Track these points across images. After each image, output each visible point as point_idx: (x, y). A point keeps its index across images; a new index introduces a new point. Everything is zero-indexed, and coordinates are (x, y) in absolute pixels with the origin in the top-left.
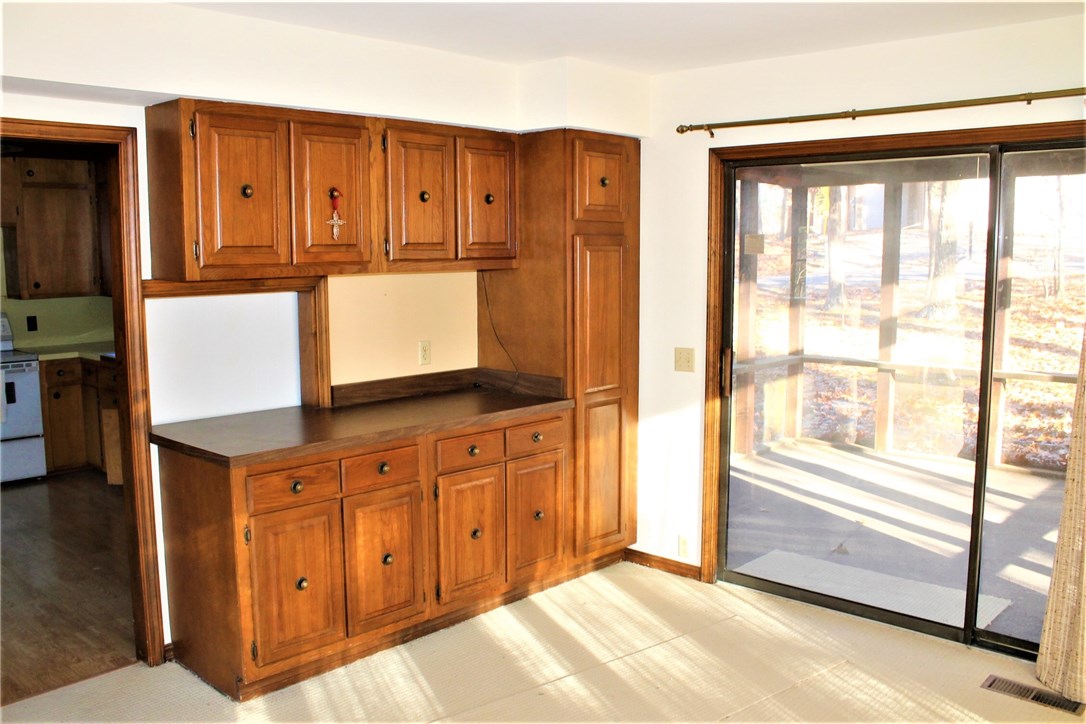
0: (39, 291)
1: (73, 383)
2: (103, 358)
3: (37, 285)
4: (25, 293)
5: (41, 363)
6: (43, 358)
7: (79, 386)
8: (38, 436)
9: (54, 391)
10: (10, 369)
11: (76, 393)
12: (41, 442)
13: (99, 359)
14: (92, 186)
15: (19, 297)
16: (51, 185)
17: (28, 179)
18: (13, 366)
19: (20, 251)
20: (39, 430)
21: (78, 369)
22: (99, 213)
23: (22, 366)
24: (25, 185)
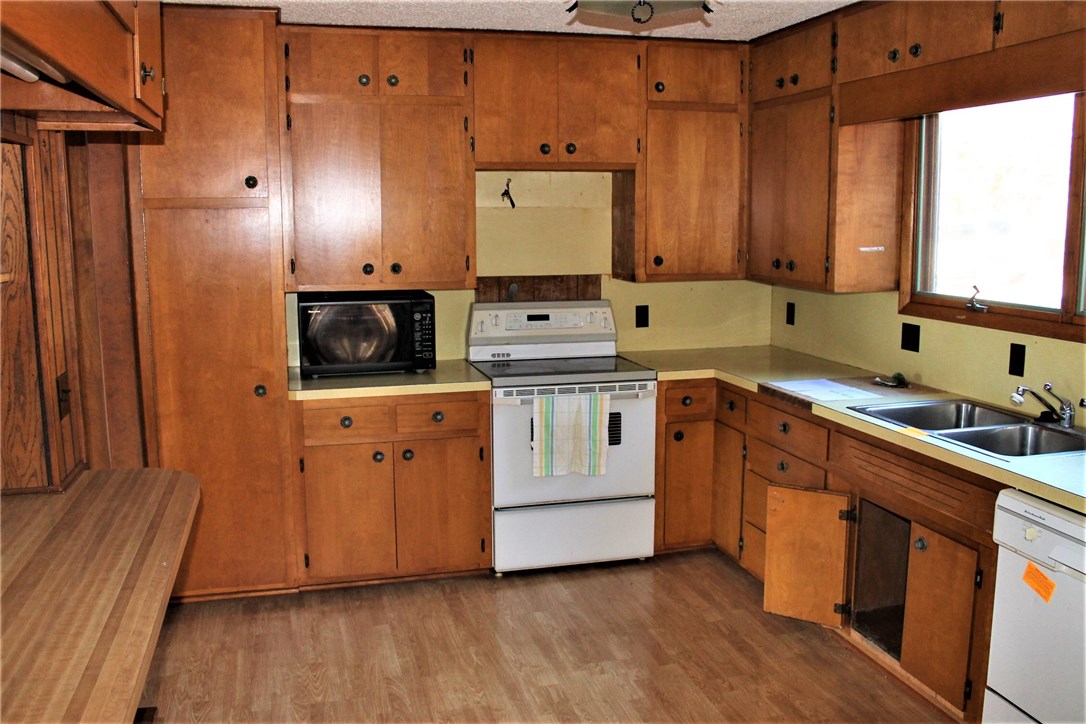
0: (662, 269)
1: (703, 418)
2: (762, 388)
3: (658, 261)
4: (640, 272)
5: (660, 383)
6: (664, 376)
7: (712, 422)
8: (647, 497)
9: (676, 428)
10: (617, 392)
11: (704, 434)
12: (651, 505)
13: (755, 389)
14: (744, 108)
15: (633, 278)
16: (685, 106)
17: (656, 96)
18: (621, 389)
19: (638, 207)
20: (650, 489)
21: (713, 395)
22: (751, 152)
23: (633, 388)
24: (652, 105)
